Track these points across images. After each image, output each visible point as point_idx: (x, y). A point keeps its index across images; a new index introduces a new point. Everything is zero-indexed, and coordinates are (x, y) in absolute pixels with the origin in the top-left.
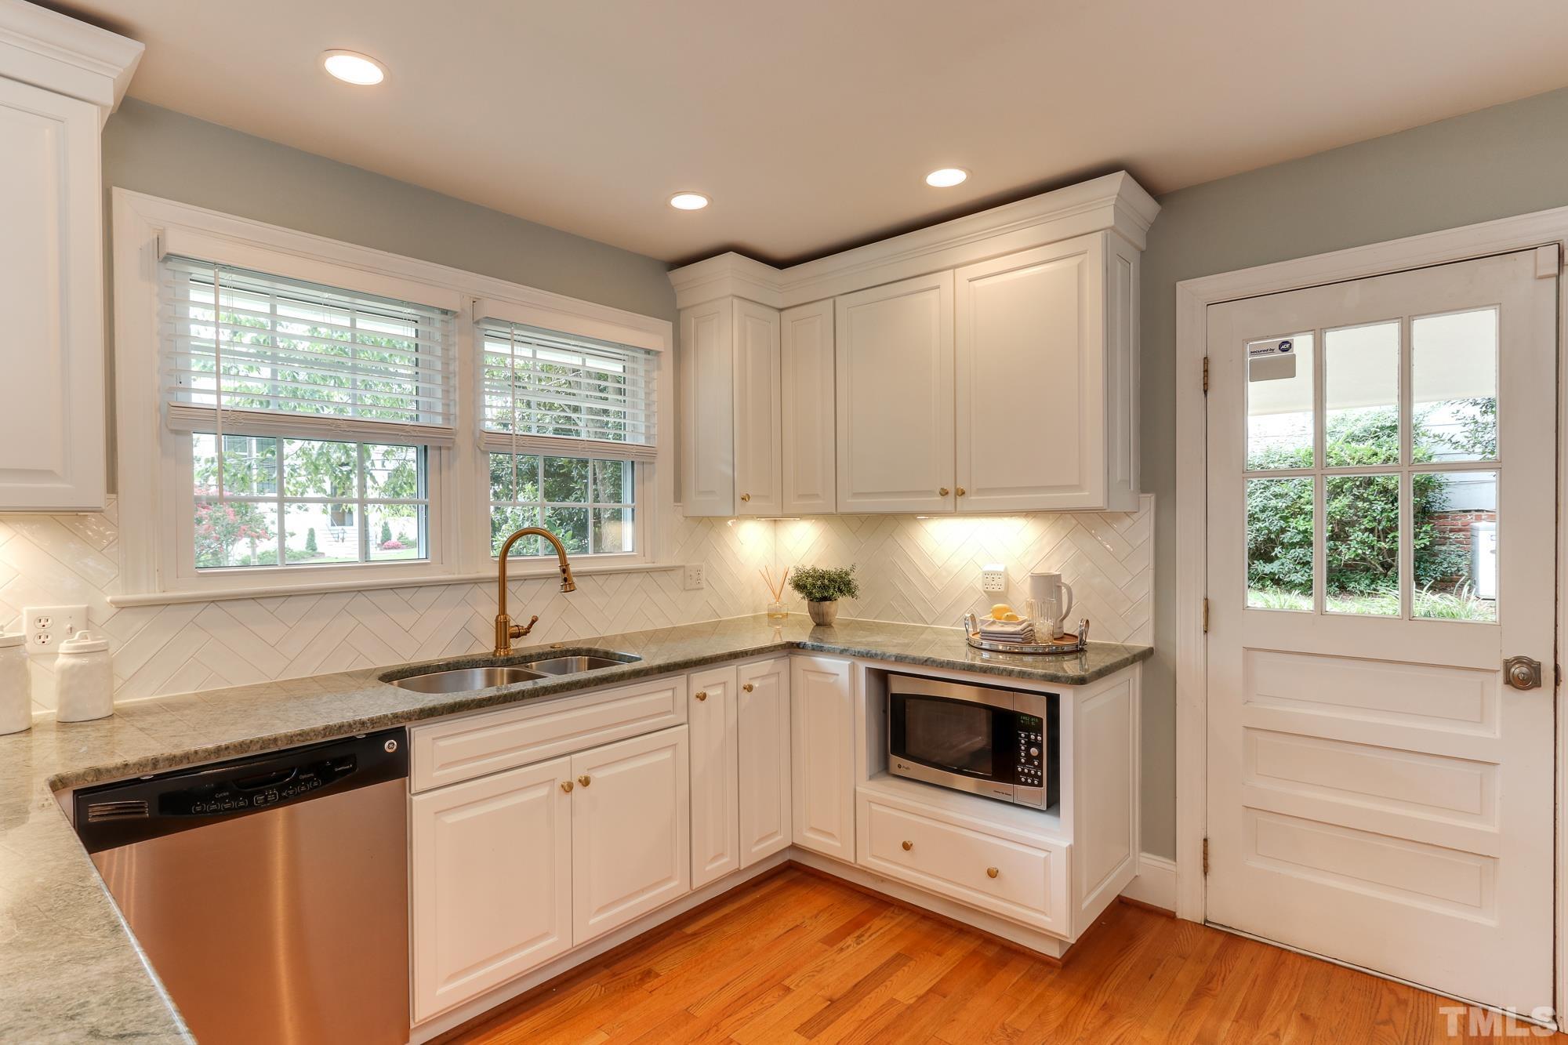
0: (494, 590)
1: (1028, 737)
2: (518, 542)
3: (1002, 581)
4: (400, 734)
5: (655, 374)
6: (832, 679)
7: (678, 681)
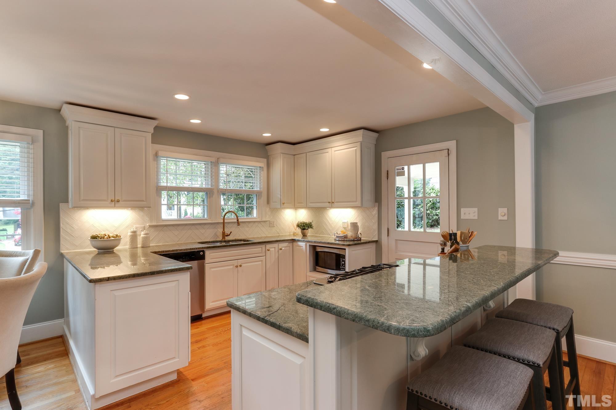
0: (222, 226)
1: (342, 259)
2: (228, 214)
3: (346, 224)
4: (203, 251)
5: (262, 172)
6: (301, 248)
7: (263, 246)
